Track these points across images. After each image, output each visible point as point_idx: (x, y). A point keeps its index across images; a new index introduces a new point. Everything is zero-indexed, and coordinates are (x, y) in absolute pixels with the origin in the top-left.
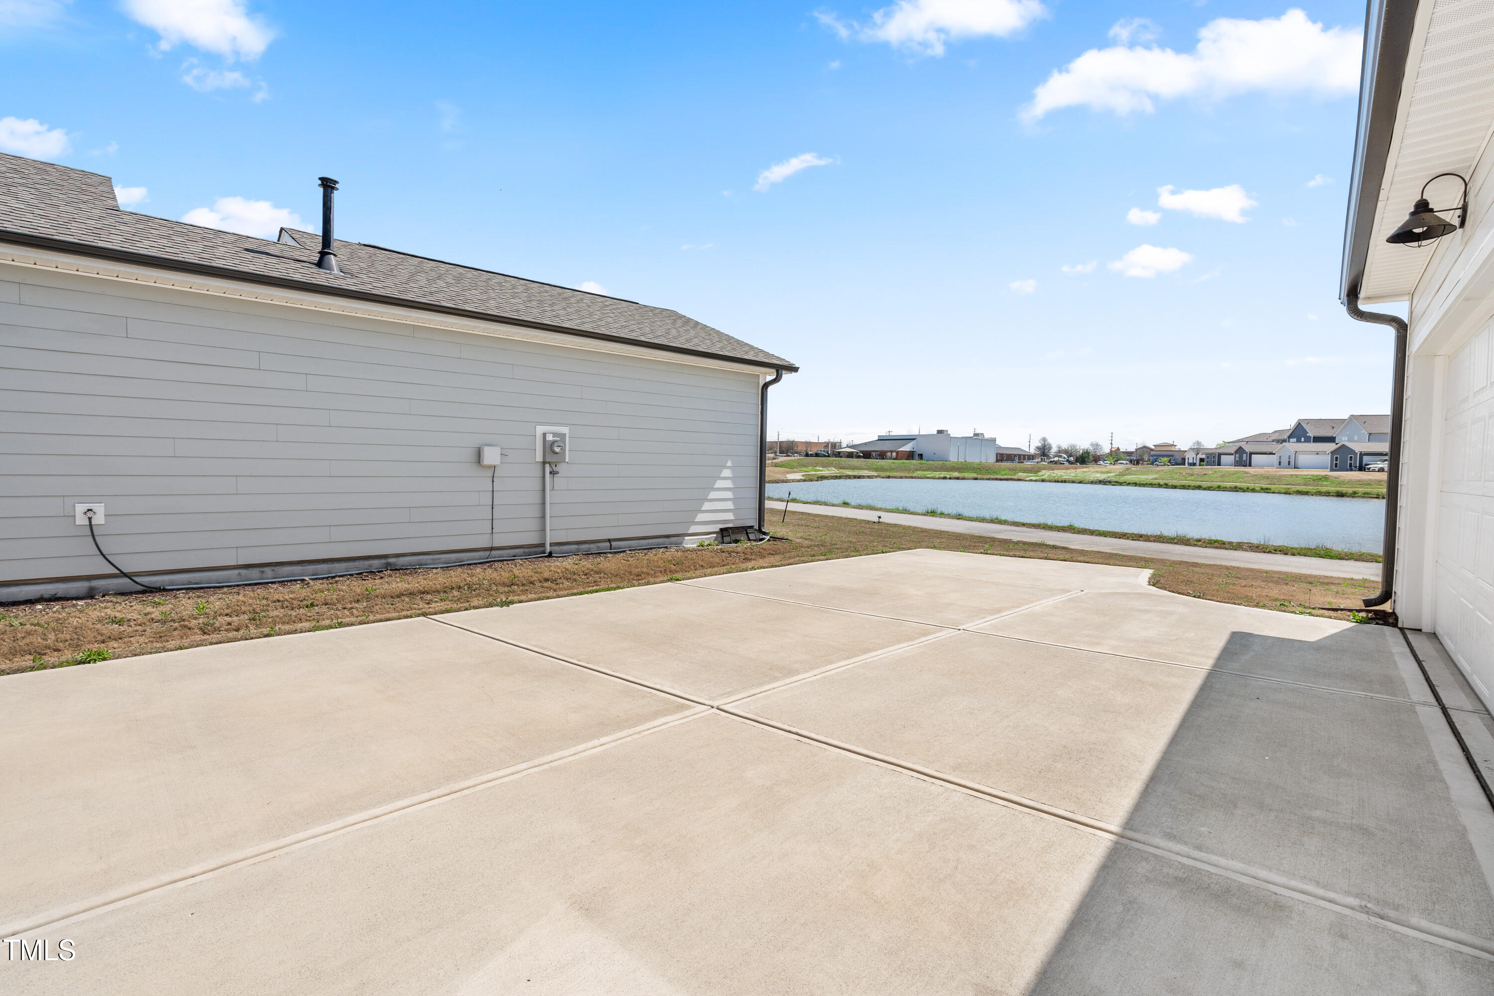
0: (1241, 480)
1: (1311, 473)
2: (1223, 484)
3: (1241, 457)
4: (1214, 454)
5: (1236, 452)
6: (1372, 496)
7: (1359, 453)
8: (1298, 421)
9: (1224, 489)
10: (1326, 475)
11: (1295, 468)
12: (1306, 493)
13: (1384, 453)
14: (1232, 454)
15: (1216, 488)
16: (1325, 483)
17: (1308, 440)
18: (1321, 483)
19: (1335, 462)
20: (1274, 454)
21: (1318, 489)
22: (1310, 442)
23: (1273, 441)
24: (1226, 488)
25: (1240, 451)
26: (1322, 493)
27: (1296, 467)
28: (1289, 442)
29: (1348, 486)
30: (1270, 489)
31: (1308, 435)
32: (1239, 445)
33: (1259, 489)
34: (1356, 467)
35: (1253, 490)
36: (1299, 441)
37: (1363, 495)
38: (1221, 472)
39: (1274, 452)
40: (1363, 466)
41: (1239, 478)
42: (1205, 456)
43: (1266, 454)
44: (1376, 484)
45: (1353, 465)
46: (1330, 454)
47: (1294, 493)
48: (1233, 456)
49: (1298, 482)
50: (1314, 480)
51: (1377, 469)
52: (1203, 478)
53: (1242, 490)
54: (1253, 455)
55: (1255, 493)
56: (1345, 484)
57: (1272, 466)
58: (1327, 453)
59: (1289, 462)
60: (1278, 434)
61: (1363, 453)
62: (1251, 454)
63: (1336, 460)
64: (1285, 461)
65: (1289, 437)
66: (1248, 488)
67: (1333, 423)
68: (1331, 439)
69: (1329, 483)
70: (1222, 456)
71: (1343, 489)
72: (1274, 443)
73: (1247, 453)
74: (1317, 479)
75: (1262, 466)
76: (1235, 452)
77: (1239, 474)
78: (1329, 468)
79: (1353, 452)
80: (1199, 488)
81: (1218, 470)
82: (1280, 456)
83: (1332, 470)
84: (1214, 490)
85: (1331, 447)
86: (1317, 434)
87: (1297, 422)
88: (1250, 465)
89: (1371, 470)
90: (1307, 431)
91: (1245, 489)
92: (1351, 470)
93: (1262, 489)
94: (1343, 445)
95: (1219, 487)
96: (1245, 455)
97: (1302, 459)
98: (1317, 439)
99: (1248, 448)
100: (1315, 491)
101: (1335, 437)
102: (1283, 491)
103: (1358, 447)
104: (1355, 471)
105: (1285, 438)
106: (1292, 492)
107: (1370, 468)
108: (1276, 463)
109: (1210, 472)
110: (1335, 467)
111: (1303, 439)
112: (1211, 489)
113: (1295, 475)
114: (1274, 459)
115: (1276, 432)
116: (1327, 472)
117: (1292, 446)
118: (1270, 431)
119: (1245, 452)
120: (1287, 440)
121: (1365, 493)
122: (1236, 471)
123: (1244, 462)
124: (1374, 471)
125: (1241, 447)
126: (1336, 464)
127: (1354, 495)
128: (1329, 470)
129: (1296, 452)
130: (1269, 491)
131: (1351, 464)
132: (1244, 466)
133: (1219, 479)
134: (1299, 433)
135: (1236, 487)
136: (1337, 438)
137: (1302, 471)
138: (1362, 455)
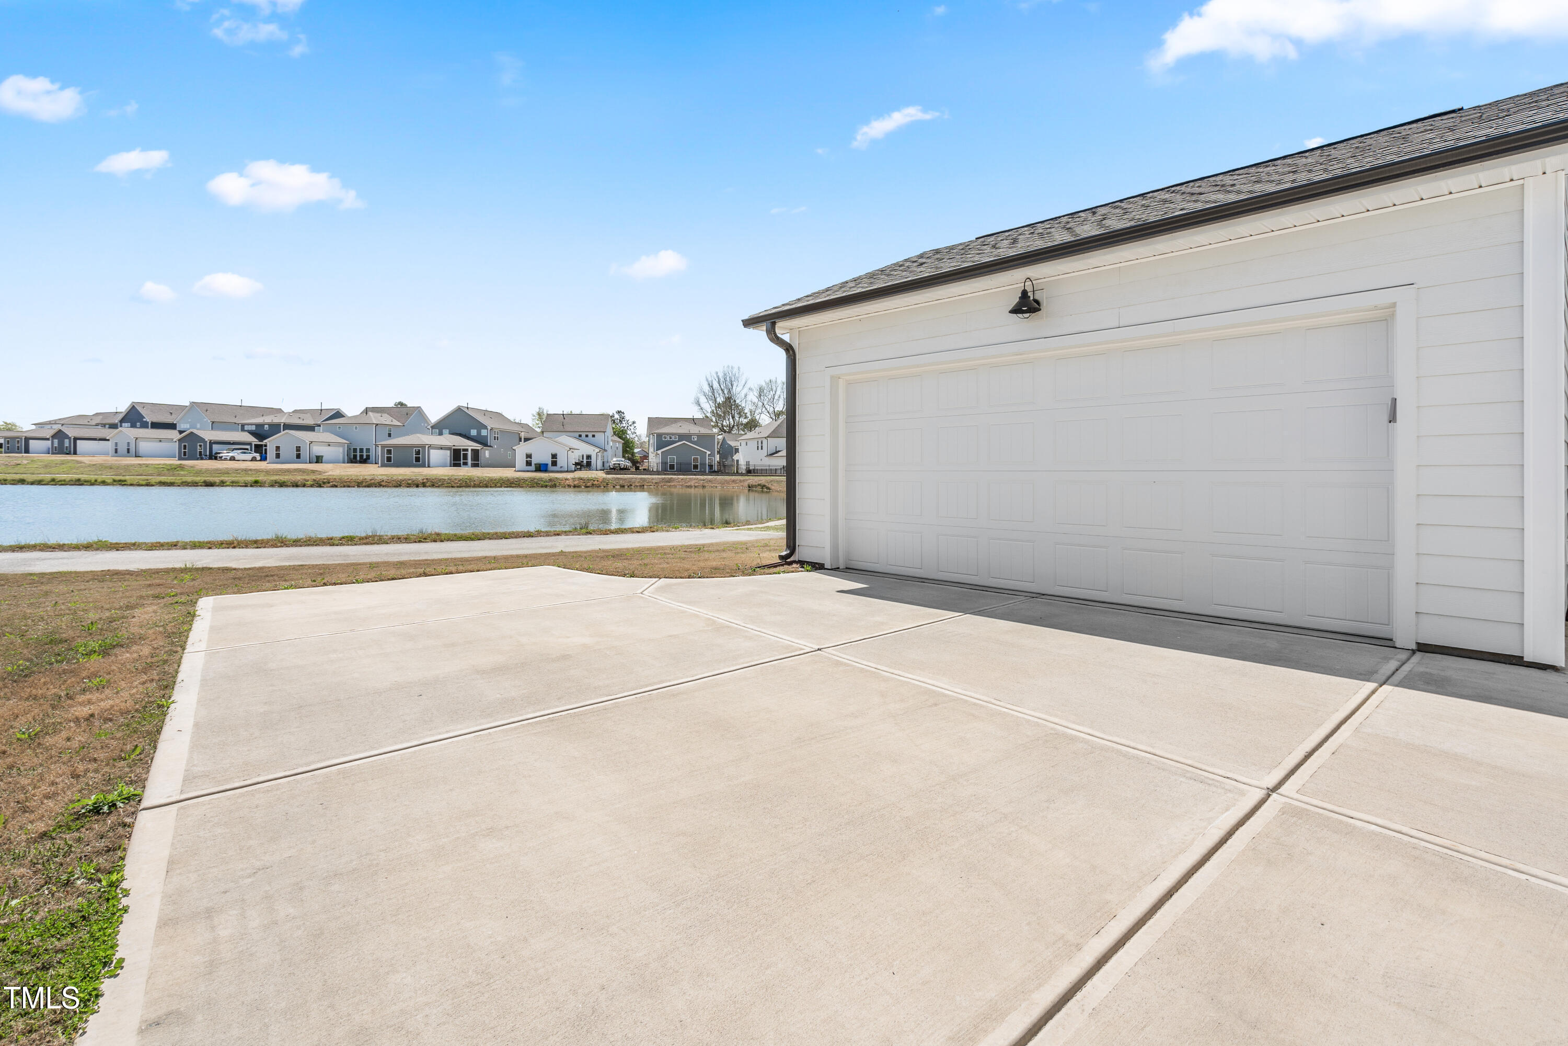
0: (74, 471)
1: (162, 462)
2: (59, 477)
3: (61, 443)
4: (18, 438)
5: (54, 437)
6: (241, 484)
7: (208, 441)
8: (132, 404)
9: (63, 483)
10: (181, 464)
11: (136, 457)
12: (171, 484)
13: (232, 442)
14: (48, 439)
15: (49, 482)
16: (182, 473)
17: (144, 425)
18: (177, 473)
19: (183, 450)
20: (108, 440)
21: (181, 479)
22: (148, 427)
23: (97, 425)
24: (64, 481)
25: (60, 435)
26: (189, 483)
27: (137, 455)
28: (121, 426)
29: (208, 475)
30: (125, 481)
31: (144, 420)
32: (57, 427)
33: (111, 481)
34: (206, 456)
35: (104, 483)
36: (134, 426)
37: (231, 484)
38: (41, 462)
39: (107, 438)
40: (213, 454)
41: (71, 468)
42: (3, 440)
43: (95, 439)
44: (235, 473)
45: (202, 453)
46: (177, 442)
47: (157, 485)
48: (49, 442)
49: (150, 472)
50: (168, 470)
51: (228, 458)
52: (16, 469)
53: (89, 484)
54: (78, 441)
55: (106, 486)
56: (203, 473)
57: (107, 454)
58: (174, 440)
59: (128, 450)
60: (101, 417)
61: (212, 441)
62: (76, 439)
63: (185, 448)
64: (122, 448)
65: (122, 421)
66: (96, 481)
67: (171, 409)
68: (172, 426)
69: (186, 473)
70: (31, 441)
71: (211, 479)
72: (99, 427)
73: (70, 438)
74: (172, 469)
75: (93, 454)
76: (52, 437)
77: (70, 464)
78: (177, 457)
79: (203, 440)
80: (22, 482)
81: (35, 459)
82: (116, 444)
83: (180, 459)
84: (47, 484)
85: (174, 435)
86: (155, 420)
87: (130, 405)
88: (75, 453)
89: (223, 459)
90: (144, 415)
91: (93, 481)
92: (202, 459)
93: (114, 481)
94: (192, 433)
95: (53, 480)
96: (67, 441)
97: (144, 446)
98: (156, 425)
99: (71, 432)
100: (180, 481)
101: (176, 424)
102: (144, 483)
103: (208, 435)
104: (206, 459)
105: (117, 422)
106: (154, 484)
107: (222, 456)
108: (112, 451)
109: (25, 462)
110: (183, 456)
111: (138, 424)
112: (43, 483)
113: (144, 464)
114: (109, 446)
115: (97, 414)
116: (175, 462)
117: (129, 433)
118: (91, 413)
119: (67, 437)
120: (119, 424)
121: (233, 482)
122: (64, 460)
123: (67, 449)
124: (226, 459)
125: (60, 430)
126: (185, 452)
127: (222, 484)
128: (177, 459)
129: (137, 438)
130: (125, 483)
131: (200, 452)
132: (67, 454)
133: (42, 471)
134: (133, 417)
135: (79, 480)
136: (177, 424)
137: (147, 460)
138: (211, 443)
